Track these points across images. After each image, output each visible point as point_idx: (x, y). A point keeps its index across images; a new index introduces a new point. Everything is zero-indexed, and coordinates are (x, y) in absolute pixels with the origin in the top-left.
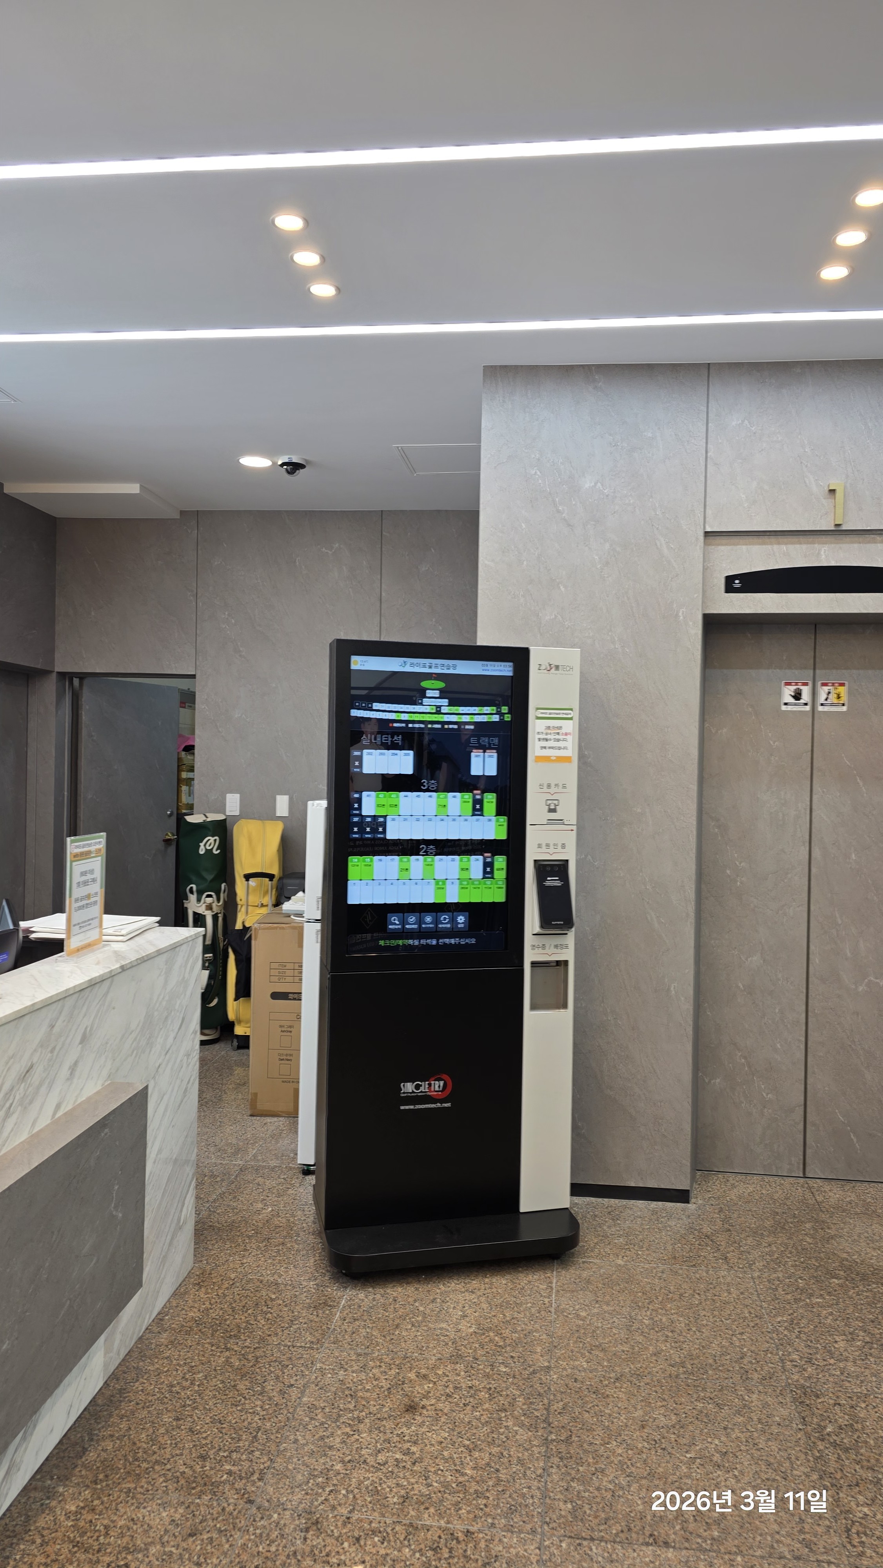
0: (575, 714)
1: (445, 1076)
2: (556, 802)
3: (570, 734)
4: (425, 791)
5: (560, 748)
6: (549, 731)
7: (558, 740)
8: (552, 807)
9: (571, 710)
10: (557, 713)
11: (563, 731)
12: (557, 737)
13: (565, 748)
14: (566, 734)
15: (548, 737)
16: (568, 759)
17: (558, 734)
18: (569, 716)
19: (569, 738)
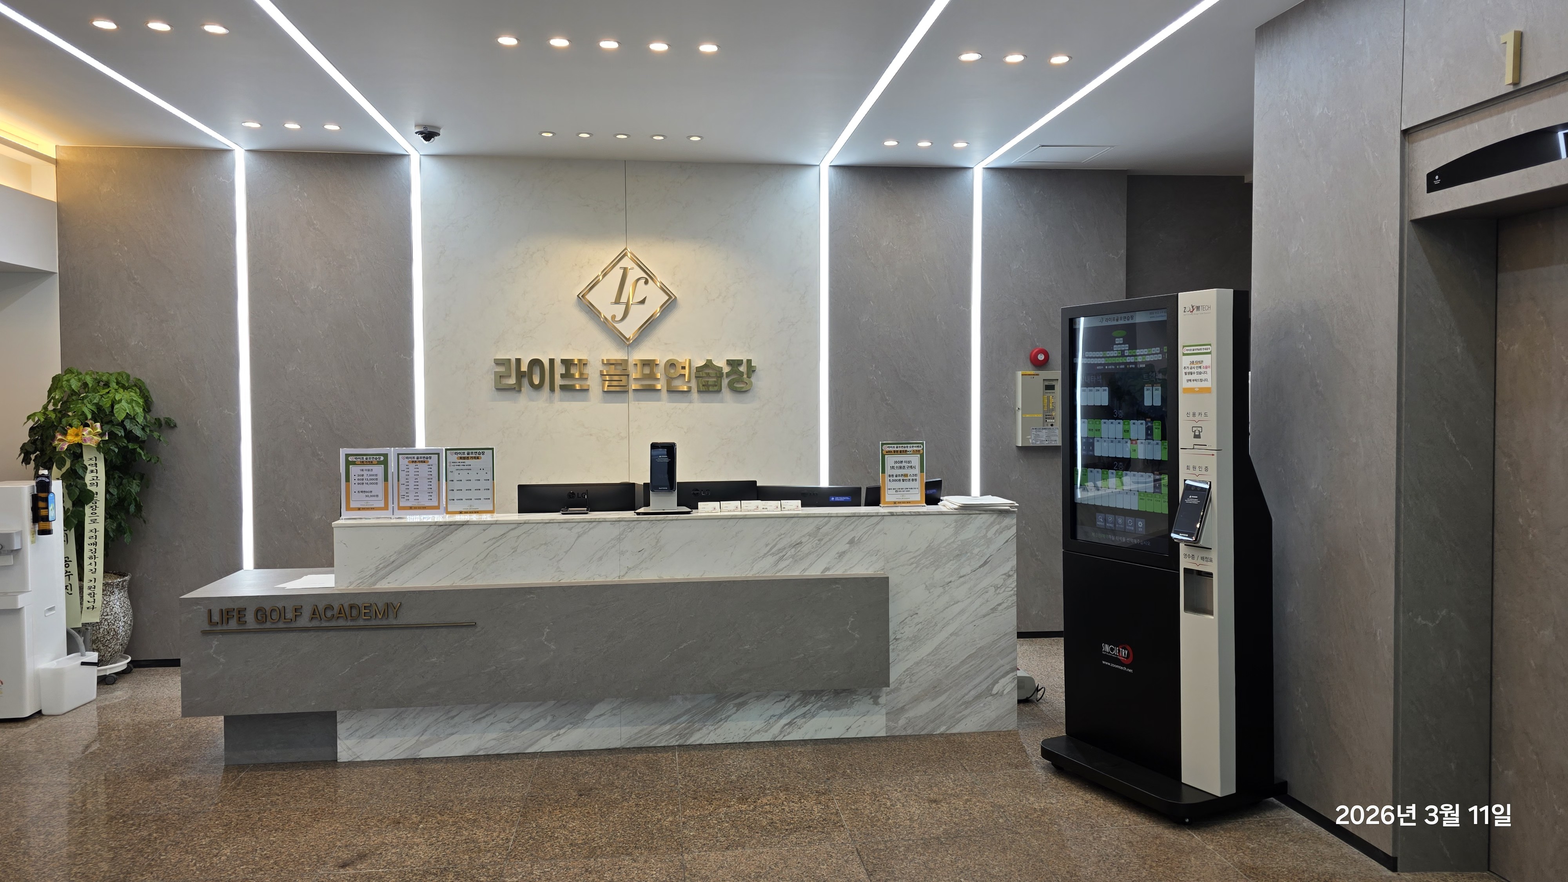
0: (1213, 349)
1: (1128, 647)
2: (1200, 429)
3: (1209, 367)
4: (1116, 419)
5: (1201, 380)
6: (1193, 366)
7: (1200, 373)
8: (1197, 433)
9: (1210, 345)
10: (1199, 349)
11: (1204, 364)
12: (1199, 370)
13: (1206, 380)
14: (1206, 367)
15: (1193, 370)
16: (1207, 390)
17: (1200, 367)
18: (1209, 351)
19: (1209, 370)
